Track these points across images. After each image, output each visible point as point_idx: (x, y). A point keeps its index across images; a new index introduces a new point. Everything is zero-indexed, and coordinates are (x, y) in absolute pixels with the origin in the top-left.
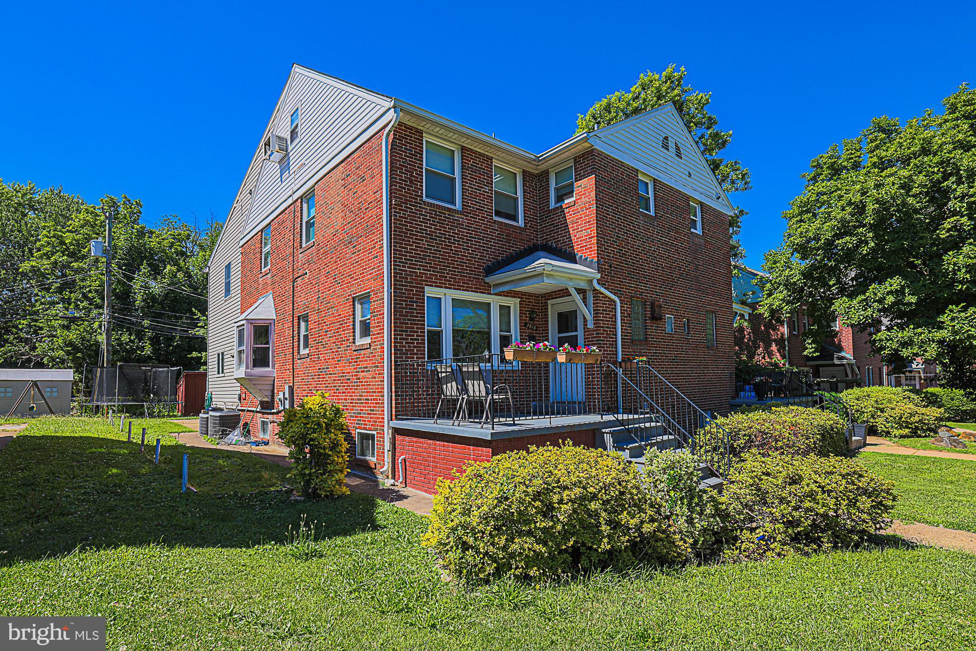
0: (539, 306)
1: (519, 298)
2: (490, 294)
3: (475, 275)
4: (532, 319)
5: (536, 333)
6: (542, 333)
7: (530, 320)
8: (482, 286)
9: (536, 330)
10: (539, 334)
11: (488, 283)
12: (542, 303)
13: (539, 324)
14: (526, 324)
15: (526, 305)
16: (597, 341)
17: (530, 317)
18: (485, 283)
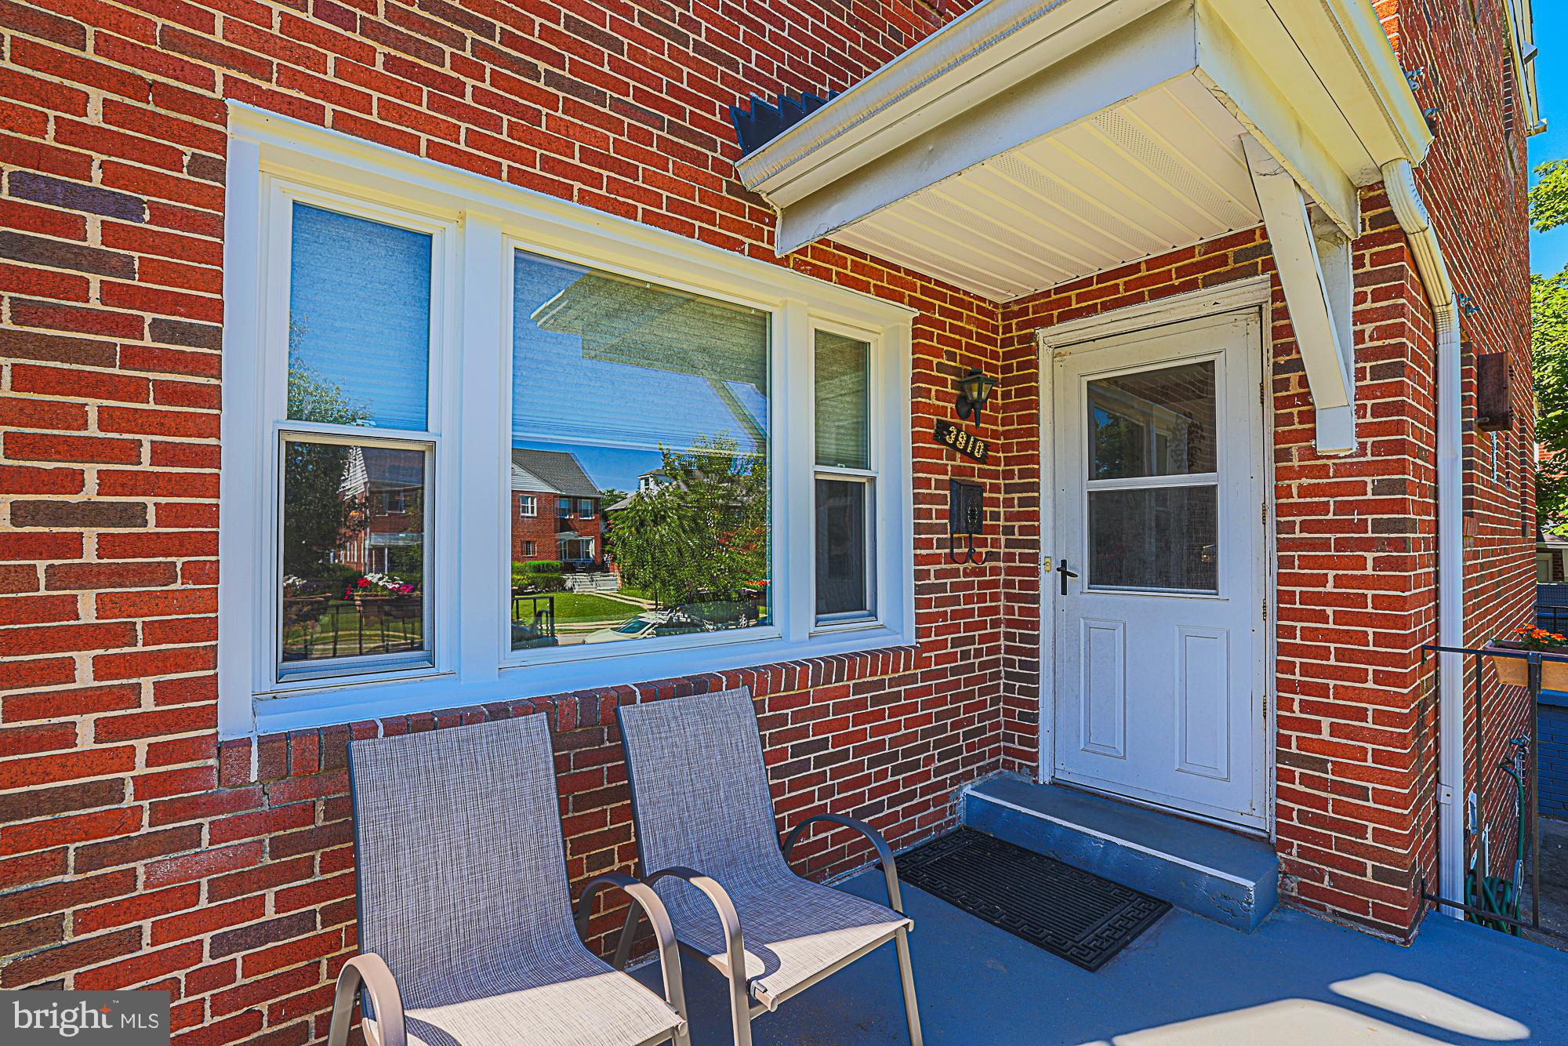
0: (994, 355)
1: (914, 302)
2: (767, 256)
3: (674, 129)
4: (967, 407)
5: (983, 474)
6: (1008, 475)
7: (957, 413)
8: (721, 203)
9: (984, 460)
10: (995, 475)
11: (755, 197)
12: (1006, 342)
13: (995, 435)
14: (943, 427)
15: (942, 339)
16: (1341, 545)
17: (962, 400)
18: (741, 191)
